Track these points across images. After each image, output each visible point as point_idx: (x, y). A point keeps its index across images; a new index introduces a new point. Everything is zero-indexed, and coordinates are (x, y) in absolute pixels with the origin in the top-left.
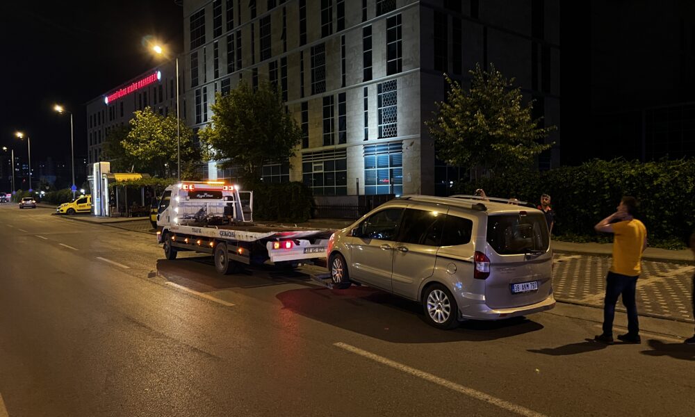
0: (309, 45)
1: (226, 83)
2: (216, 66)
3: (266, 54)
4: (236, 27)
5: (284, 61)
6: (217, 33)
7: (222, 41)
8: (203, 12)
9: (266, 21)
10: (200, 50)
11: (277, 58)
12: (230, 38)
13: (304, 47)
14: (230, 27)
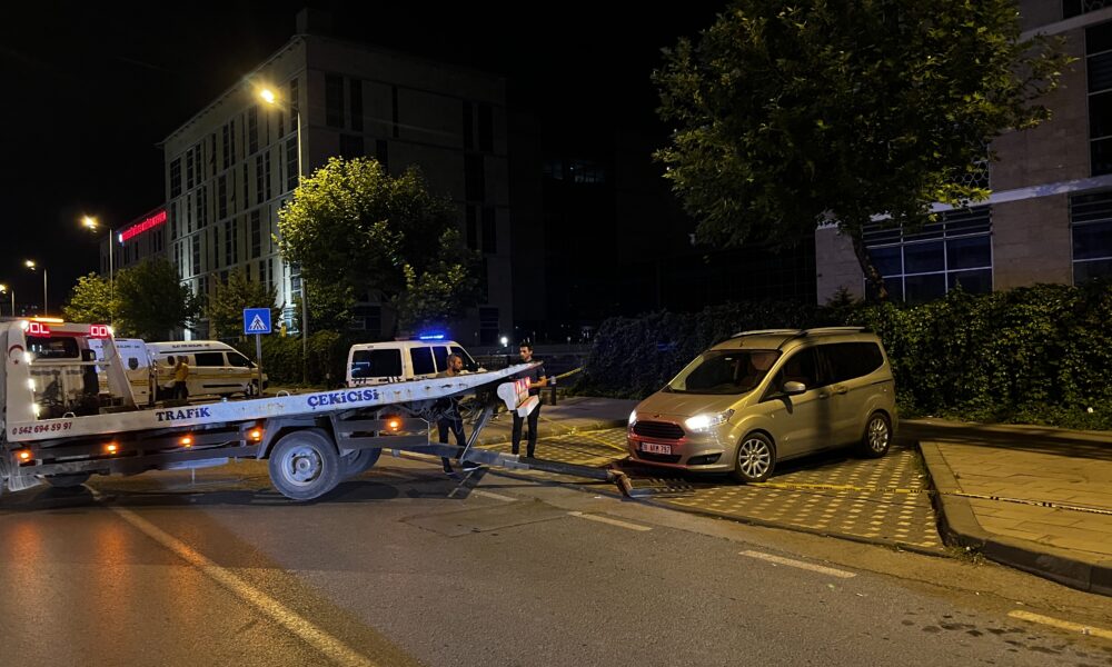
0: (250, 210)
1: (196, 238)
2: (189, 221)
3: (223, 215)
4: (203, 183)
5: (235, 221)
6: (190, 186)
7: (193, 193)
8: (179, 160)
9: (222, 180)
10: (177, 201)
11: (229, 218)
12: (199, 192)
13: (246, 212)
14: (199, 182)
